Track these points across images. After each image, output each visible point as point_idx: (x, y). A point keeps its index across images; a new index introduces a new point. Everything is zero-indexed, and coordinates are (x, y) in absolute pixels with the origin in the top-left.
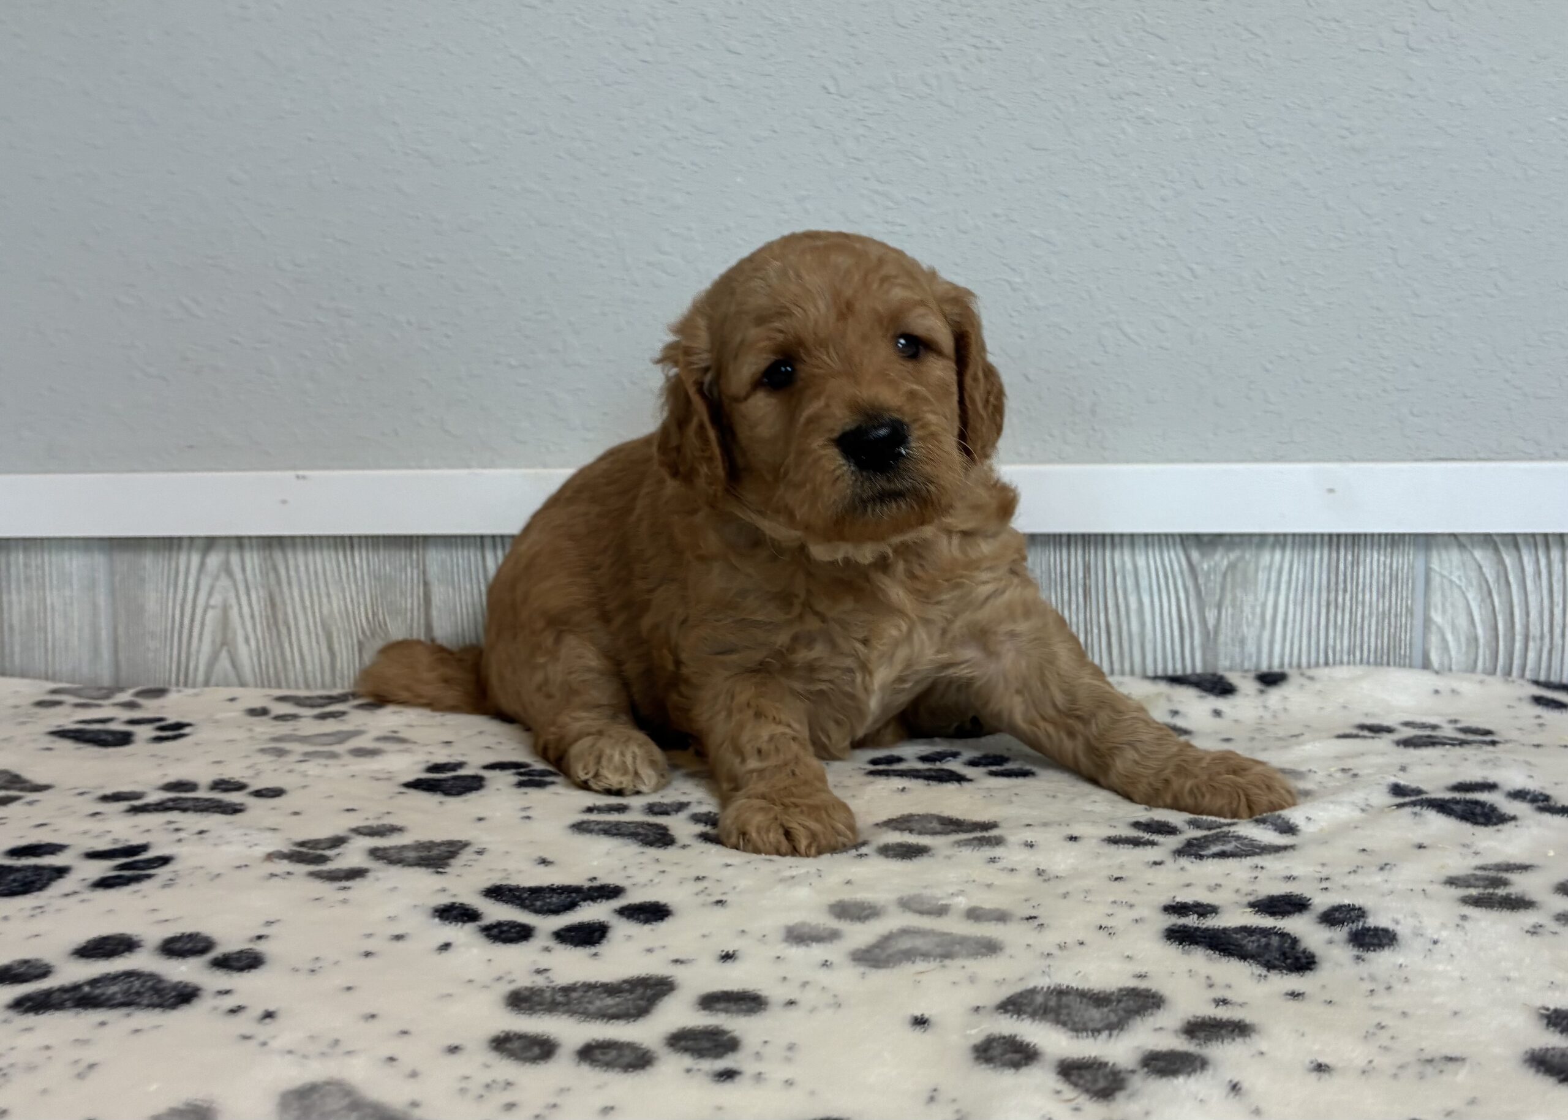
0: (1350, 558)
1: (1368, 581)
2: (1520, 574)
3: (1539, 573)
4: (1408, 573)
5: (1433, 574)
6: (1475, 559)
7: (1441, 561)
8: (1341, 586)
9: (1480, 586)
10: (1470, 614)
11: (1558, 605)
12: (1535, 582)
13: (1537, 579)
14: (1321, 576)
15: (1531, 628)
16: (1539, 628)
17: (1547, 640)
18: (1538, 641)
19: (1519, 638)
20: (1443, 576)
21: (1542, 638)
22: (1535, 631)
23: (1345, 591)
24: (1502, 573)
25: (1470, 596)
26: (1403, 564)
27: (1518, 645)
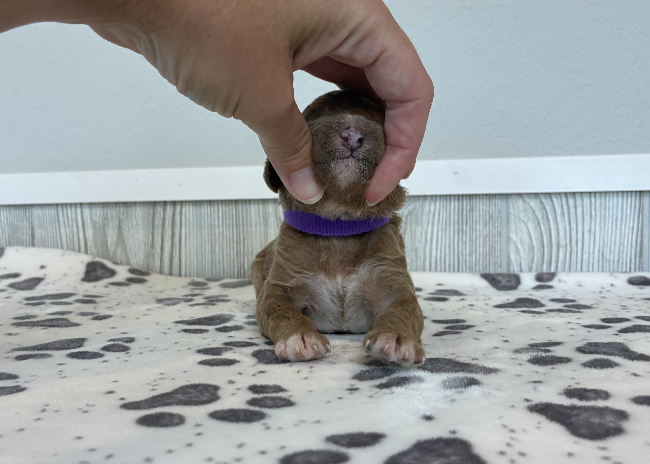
0: (468, 208)
1: (478, 219)
2: (554, 214)
3: (563, 213)
4: (498, 215)
5: (510, 215)
6: (531, 207)
7: (514, 208)
8: (465, 221)
9: (534, 221)
10: (530, 235)
11: (573, 229)
12: (561, 218)
13: (562, 216)
14: (454, 218)
15: (561, 241)
16: (564, 241)
17: (569, 248)
18: (564, 249)
19: (554, 246)
20: (515, 216)
21: (566, 246)
22: (562, 243)
23: (467, 224)
24: (545, 214)
25: (530, 225)
26: (495, 209)
27: (554, 250)
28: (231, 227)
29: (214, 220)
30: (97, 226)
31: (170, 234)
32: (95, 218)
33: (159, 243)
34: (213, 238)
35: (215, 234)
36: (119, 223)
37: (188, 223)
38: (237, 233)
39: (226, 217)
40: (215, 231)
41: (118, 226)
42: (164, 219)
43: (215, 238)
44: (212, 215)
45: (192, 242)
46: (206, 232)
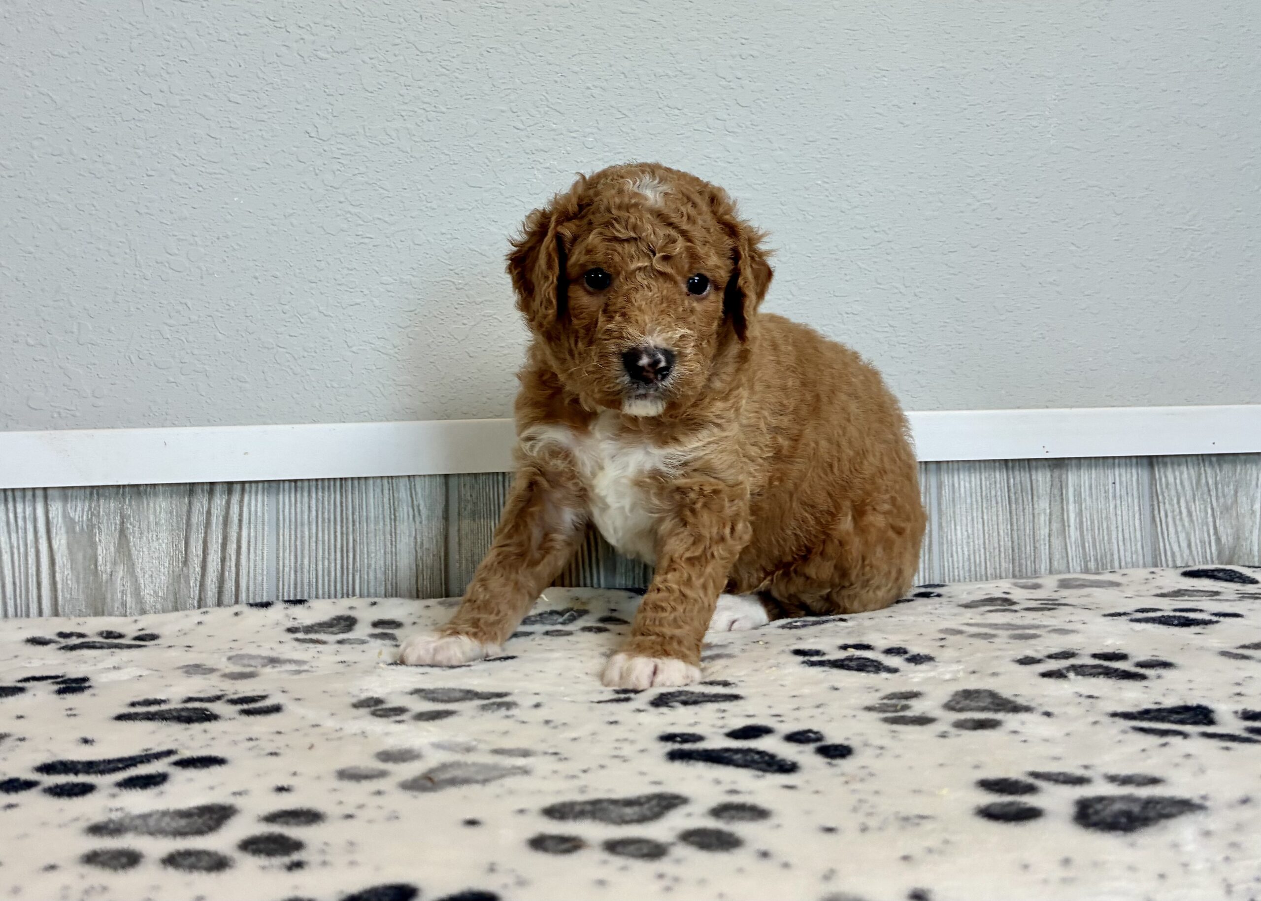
28: (332, 523)
29: (302, 512)
30: (77, 529)
31: (220, 541)
32: (72, 515)
33: (197, 556)
34: (298, 543)
35: (302, 537)
36: (122, 523)
37: (253, 518)
38: (342, 533)
39: (323, 508)
40: (302, 532)
41: (118, 527)
42: (209, 513)
43: (303, 544)
44: (299, 505)
45: (259, 552)
46: (286, 534)
